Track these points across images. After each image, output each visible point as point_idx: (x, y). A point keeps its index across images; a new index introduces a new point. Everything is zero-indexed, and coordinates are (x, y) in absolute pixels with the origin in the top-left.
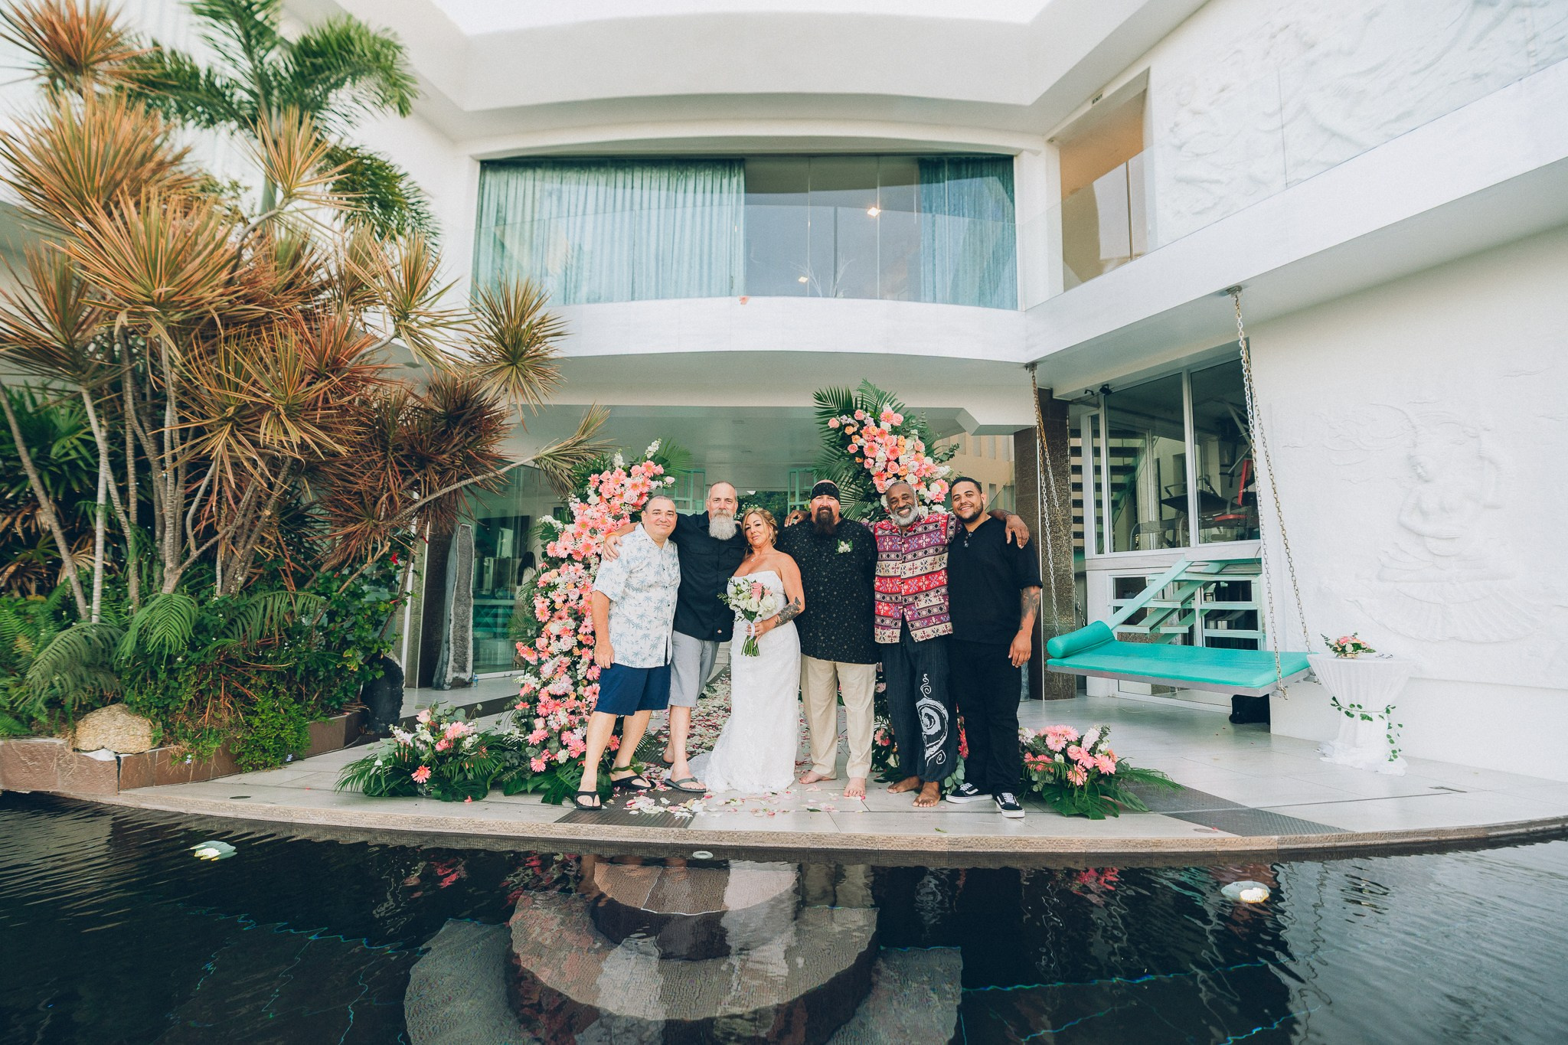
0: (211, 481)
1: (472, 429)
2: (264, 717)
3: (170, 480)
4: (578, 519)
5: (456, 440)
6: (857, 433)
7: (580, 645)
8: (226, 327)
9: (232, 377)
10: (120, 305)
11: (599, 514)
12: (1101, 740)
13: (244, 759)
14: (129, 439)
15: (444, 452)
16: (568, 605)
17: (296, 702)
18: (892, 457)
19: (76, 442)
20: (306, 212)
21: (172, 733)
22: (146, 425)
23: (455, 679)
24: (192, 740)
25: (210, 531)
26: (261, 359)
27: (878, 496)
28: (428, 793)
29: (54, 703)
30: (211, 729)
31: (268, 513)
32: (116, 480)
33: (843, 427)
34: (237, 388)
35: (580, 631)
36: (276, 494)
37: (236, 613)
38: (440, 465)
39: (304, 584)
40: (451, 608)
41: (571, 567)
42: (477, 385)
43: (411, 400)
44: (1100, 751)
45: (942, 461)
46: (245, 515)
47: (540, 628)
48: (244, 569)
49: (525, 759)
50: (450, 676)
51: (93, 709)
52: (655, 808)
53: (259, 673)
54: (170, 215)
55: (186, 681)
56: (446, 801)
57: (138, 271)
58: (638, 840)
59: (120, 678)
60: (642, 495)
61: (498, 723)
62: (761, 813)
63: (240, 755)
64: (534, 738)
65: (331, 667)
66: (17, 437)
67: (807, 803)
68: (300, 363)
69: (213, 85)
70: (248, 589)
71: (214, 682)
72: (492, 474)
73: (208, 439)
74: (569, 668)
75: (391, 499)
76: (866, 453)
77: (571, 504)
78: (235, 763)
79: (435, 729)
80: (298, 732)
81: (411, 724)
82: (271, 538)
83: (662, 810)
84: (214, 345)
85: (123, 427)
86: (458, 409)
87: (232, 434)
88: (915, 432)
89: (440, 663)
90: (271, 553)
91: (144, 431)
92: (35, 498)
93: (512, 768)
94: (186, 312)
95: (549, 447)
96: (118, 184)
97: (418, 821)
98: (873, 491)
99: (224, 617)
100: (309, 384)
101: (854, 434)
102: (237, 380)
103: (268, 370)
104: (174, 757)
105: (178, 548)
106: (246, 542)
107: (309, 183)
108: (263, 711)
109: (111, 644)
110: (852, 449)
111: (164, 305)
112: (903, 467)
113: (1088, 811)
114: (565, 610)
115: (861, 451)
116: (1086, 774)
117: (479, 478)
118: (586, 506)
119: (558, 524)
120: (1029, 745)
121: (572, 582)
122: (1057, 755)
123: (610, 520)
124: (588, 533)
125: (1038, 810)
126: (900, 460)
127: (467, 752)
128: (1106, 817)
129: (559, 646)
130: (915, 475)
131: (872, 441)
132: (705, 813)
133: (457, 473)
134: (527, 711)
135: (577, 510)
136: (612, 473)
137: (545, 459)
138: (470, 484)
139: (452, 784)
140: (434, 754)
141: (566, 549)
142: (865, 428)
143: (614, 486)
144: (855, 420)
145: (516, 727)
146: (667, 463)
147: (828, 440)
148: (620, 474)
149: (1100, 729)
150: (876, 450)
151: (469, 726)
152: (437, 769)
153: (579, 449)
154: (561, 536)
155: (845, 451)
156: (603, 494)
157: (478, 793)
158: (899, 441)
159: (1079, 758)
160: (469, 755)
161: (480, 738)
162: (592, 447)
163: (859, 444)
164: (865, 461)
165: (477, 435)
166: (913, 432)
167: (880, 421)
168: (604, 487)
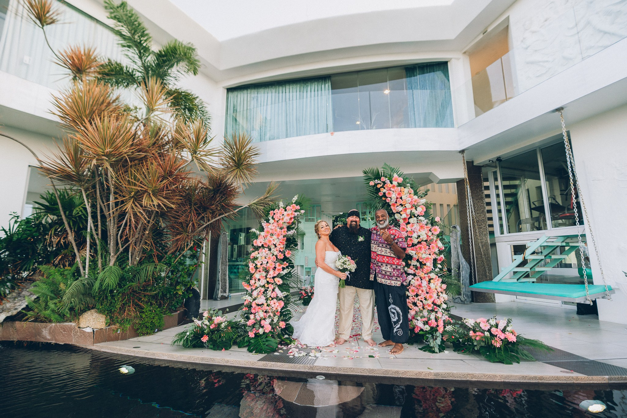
0: (127, 221)
1: (224, 194)
2: (146, 314)
3: (112, 222)
4: (265, 229)
5: (218, 199)
6: (383, 187)
7: (268, 282)
8: (131, 162)
9: (133, 181)
10: (95, 157)
11: (274, 227)
12: (508, 326)
13: (139, 331)
14: (98, 206)
15: (213, 205)
16: (262, 266)
17: (160, 307)
18: (399, 197)
19: (81, 208)
20: (159, 116)
21: (113, 321)
22: (104, 201)
23: (222, 296)
24: (120, 323)
25: (127, 240)
26: (143, 173)
28: (208, 346)
29: (72, 309)
30: (127, 319)
31: (147, 232)
32: (94, 222)
33: (376, 185)
34: (135, 185)
35: (268, 277)
36: (150, 225)
37: (136, 272)
38: (212, 210)
39: (162, 260)
40: (220, 267)
41: (263, 250)
42: (224, 178)
43: (200, 185)
44: (508, 331)
45: (422, 197)
46: (139, 234)
47: (252, 275)
48: (139, 255)
49: (246, 332)
50: (220, 295)
51: (85, 311)
53: (145, 296)
54: (112, 122)
55: (118, 300)
56: (215, 350)
57: (100, 143)
58: (293, 370)
59: (94, 299)
60: (291, 218)
61: (235, 316)
62: (346, 358)
63: (138, 329)
64: (250, 323)
65: (172, 293)
66: (61, 208)
67: (367, 353)
68: (157, 173)
69: (128, 71)
70: (140, 263)
71: (129, 300)
72: (232, 213)
73: (125, 205)
74: (264, 292)
75: (193, 224)
76: (387, 195)
77: (263, 224)
78: (136, 333)
79: (210, 319)
80: (160, 320)
81: (201, 317)
82: (149, 242)
84: (127, 169)
85: (96, 202)
86: (218, 187)
87: (133, 203)
88: (409, 185)
89: (216, 289)
90: (149, 248)
91: (103, 203)
92: (67, 231)
93: (241, 336)
94: (117, 157)
95: (254, 200)
96: (94, 112)
97: (203, 359)
98: (391, 212)
99: (132, 274)
100: (161, 181)
101: (381, 187)
102: (135, 182)
103: (146, 178)
104: (114, 330)
105: (115, 248)
106: (140, 244)
107: (160, 104)
108: (146, 312)
109: (91, 285)
110: (380, 194)
111: (108, 155)
112: (404, 201)
113: (503, 360)
114: (262, 268)
115: (384, 195)
116: (501, 342)
117: (227, 214)
118: (269, 224)
119: (258, 232)
120: (472, 327)
121: (264, 256)
122: (486, 332)
123: (279, 230)
124: (270, 235)
125: (478, 359)
126: (403, 198)
127: (223, 329)
128: (513, 363)
129: (259, 283)
130: (410, 204)
131: (389, 190)
132: (321, 357)
133: (219, 212)
134: (247, 311)
135: (265, 226)
136: (279, 210)
137: (253, 205)
138: (224, 217)
139: (217, 342)
140: (210, 330)
141: (261, 242)
142: (386, 184)
143: (280, 215)
144: (381, 181)
145: (243, 318)
146: (301, 204)
147: (370, 191)
148: (282, 210)
149: (507, 320)
150: (391, 194)
151: (223, 318)
152: (211, 336)
153: (266, 200)
154: (259, 237)
155: (378, 195)
156: (275, 219)
157: (228, 347)
158: (402, 189)
159: (497, 334)
160: (223, 331)
161: (228, 323)
162: (271, 199)
163: (384, 192)
164: (387, 199)
165: (226, 197)
166: (407, 185)
167: (393, 181)
168: (276, 216)
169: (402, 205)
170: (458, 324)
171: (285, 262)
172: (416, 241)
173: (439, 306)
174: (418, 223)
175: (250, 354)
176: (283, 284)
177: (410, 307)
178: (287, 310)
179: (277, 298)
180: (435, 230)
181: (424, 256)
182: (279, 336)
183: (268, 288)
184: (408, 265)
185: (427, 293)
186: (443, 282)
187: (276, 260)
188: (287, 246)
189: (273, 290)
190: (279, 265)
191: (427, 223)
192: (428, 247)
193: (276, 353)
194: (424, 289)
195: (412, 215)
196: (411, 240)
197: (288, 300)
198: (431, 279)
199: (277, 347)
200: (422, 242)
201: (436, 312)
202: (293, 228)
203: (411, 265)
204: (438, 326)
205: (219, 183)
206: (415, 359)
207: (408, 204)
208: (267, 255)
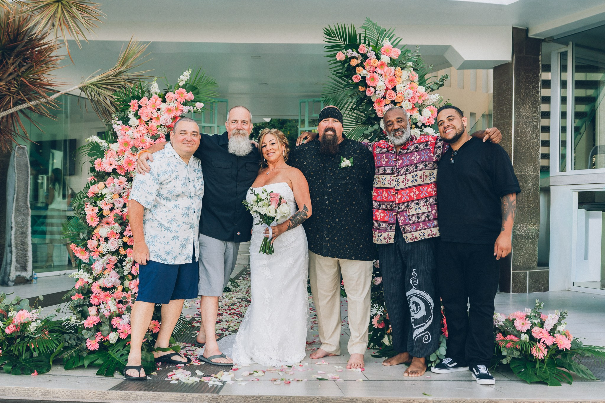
1: (25, 60)
4: (120, 139)
5: (12, 69)
6: (361, 65)
7: (125, 246)
11: (138, 135)
12: (560, 322)
16: (114, 212)
18: (390, 86)
23: (18, 277)
27: (378, 119)
33: (349, 59)
35: (125, 234)
40: (12, 218)
41: (116, 180)
42: (26, 20)
44: (559, 332)
45: (432, 90)
47: (91, 231)
49: (82, 340)
50: (14, 274)
52: (191, 378)
56: (16, 374)
60: (175, 118)
61: (57, 311)
62: (279, 382)
64: (88, 323)
67: (317, 373)
72: (43, 100)
74: (116, 265)
76: (368, 82)
77: (115, 126)
79: (3, 316)
83: (197, 380)
86: (11, 41)
88: (411, 64)
89: (4, 263)
93: (71, 347)
95: (93, 77)
98: (373, 116)
101: (358, 65)
110: (356, 79)
112: (399, 95)
113: (547, 379)
114: (112, 216)
115: (363, 81)
116: (546, 350)
117: (33, 103)
118: (127, 127)
119: (103, 143)
120: (500, 327)
121: (117, 192)
122: (523, 335)
123: (149, 140)
124: (129, 151)
125: (506, 379)
126: (397, 89)
127: (32, 334)
128: (562, 384)
129: (107, 247)
130: (410, 102)
131: (373, 72)
132: (233, 382)
133: (13, 98)
134: (81, 301)
135: (120, 131)
136: (149, 100)
137: (90, 87)
138: (24, 109)
139: (21, 360)
140: (4, 337)
141: (111, 164)
142: (367, 60)
143: (152, 110)
144: (359, 53)
145: (74, 314)
146: (196, 91)
147: (334, 71)
148: (156, 100)
149: (560, 314)
150: (377, 80)
151: (33, 314)
152: (7, 348)
153: (119, 79)
154: (106, 154)
155: (350, 81)
156: (142, 118)
157: (43, 368)
158: (397, 72)
159: (541, 337)
160: (34, 337)
161: (43, 323)
162: (131, 77)
163: (362, 75)
164: (367, 89)
165: (29, 65)
166: (408, 65)
167: (381, 55)
168: (143, 111)
169: (394, 102)
205: (14, 34)
206: (401, 380)
207: (407, 101)
208: (124, 191)
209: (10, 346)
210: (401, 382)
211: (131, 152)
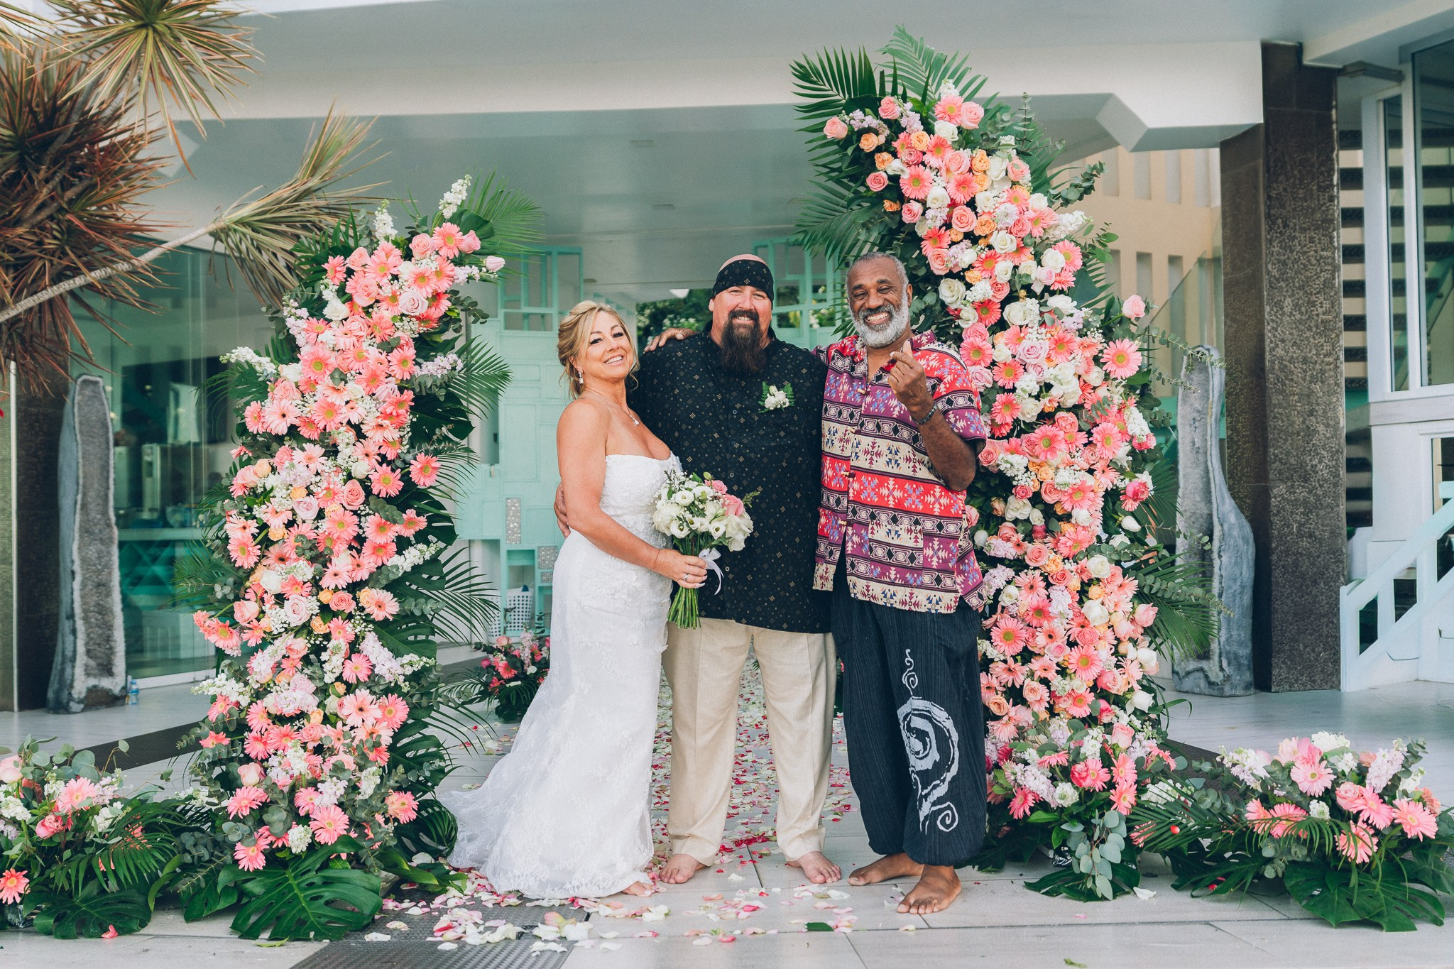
1: (75, 170)
4: (305, 352)
5: (44, 193)
6: (887, 147)
7: (326, 611)
11: (348, 342)
12: (1406, 770)
15: (18, 222)
16: (294, 530)
18: (961, 197)
23: (93, 691)
27: (934, 280)
28: (28, 923)
33: (855, 135)
35: (324, 583)
38: (12, 250)
40: (74, 550)
41: (298, 454)
42: (69, 76)
44: (1405, 793)
45: (1067, 202)
47: (241, 579)
49: (224, 847)
56: (64, 937)
60: (436, 296)
61: (165, 777)
62: (705, 939)
64: (238, 803)
72: (123, 267)
74: (306, 660)
76: (907, 190)
77: (290, 322)
79: (32, 794)
86: (40, 128)
88: (1010, 140)
89: (58, 660)
93: (198, 864)
95: (241, 206)
98: (922, 272)
101: (879, 149)
110: (876, 183)
112: (985, 218)
113: (1380, 915)
114: (291, 541)
115: (894, 187)
116: (1375, 840)
117: (97, 274)
118: (321, 324)
119: (265, 365)
120: (1256, 786)
121: (301, 483)
123: (373, 353)
124: (328, 380)
125: (1275, 915)
126: (979, 203)
127: (103, 837)
128: (1417, 926)
129: (283, 616)
130: (1011, 233)
131: (917, 164)
132: (592, 942)
133: (52, 265)
134: (224, 751)
135: (303, 333)
136: (371, 254)
137: (235, 231)
138: (81, 288)
139: (77, 901)
140: (34, 845)
141: (284, 416)
142: (902, 136)
143: (378, 279)
144: (881, 119)
145: (203, 784)
146: (486, 228)
147: (824, 166)
148: (388, 255)
149: (1406, 749)
150: (927, 184)
151: (104, 786)
152: (42, 874)
153: (306, 207)
154: (273, 390)
155: (862, 189)
156: (356, 298)
157: (131, 918)
158: (976, 162)
159: (1360, 808)
160: (106, 845)
161: (129, 809)
162: (333, 202)
163: (891, 173)
164: (905, 207)
165: (86, 183)
166: (1003, 142)
167: (935, 120)
168: (356, 283)
169: (972, 238)
170: (1199, 773)
171: (411, 513)
172: (1029, 410)
173: (1120, 701)
174: (1043, 324)
175: (248, 946)
176: (404, 617)
177: (994, 709)
178: (425, 738)
179: (373, 682)
180: (1121, 357)
181: (1066, 477)
182: (386, 858)
183: (327, 637)
184: (991, 522)
185: (1072, 644)
186: (1141, 596)
187: (366, 503)
188: (420, 436)
189: (354, 647)
190: (380, 528)
191: (1087, 324)
192: (1083, 438)
193: (373, 937)
194: (1059, 627)
195: (1018, 289)
196: (1009, 404)
197: (426, 693)
198: (1090, 582)
199: (380, 908)
200: (1060, 414)
201: (1109, 728)
202: (447, 347)
203: (1003, 520)
204: (1111, 785)
205: (45, 111)
206: (1011, 926)
207: (1003, 233)
208: (318, 478)
209: (49, 867)
210: (1012, 930)
211: (331, 383)
